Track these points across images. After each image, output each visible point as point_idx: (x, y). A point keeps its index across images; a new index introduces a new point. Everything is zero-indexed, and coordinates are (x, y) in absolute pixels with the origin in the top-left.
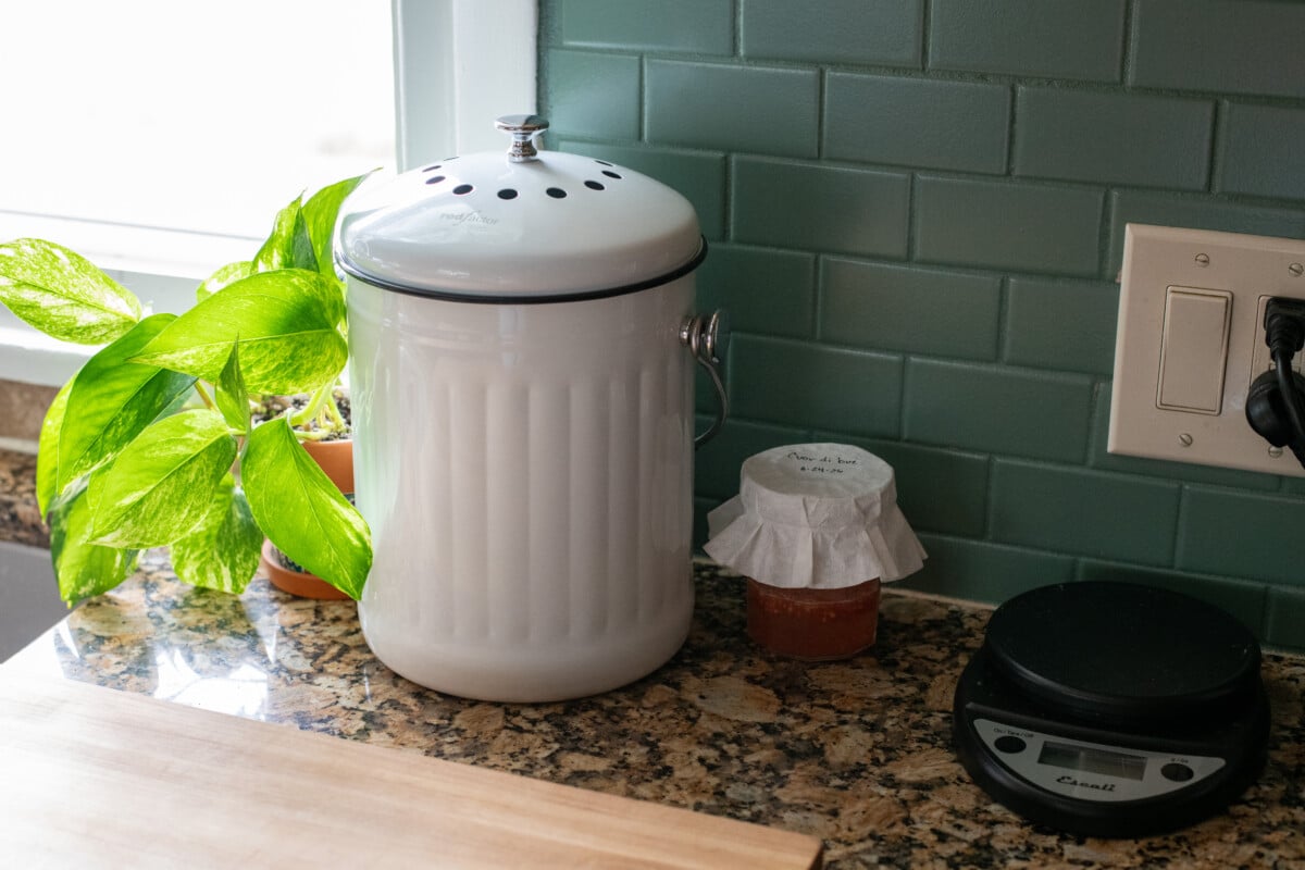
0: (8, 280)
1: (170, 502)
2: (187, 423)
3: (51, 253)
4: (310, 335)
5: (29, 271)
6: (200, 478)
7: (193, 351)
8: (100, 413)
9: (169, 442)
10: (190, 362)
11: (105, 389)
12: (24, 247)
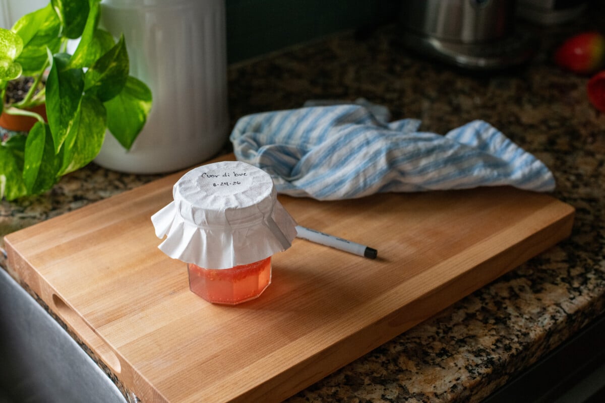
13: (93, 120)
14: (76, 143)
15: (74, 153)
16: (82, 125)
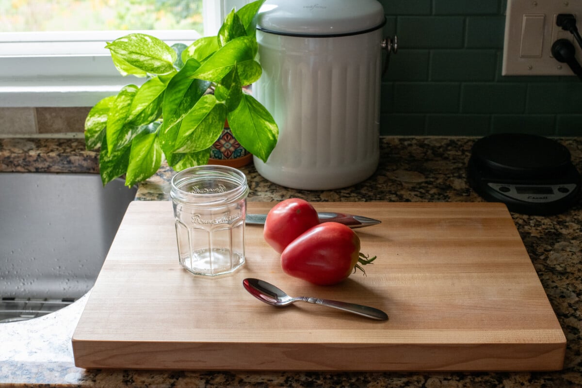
0: (125, 51)
1: (204, 131)
2: (205, 100)
3: (144, 38)
4: (248, 62)
5: (134, 47)
6: (214, 121)
7: (211, 72)
8: (176, 99)
9: (200, 108)
10: (210, 76)
11: (177, 90)
12: (132, 37)
13: (215, 122)
14: (193, 133)
15: (188, 140)
16: (203, 123)
